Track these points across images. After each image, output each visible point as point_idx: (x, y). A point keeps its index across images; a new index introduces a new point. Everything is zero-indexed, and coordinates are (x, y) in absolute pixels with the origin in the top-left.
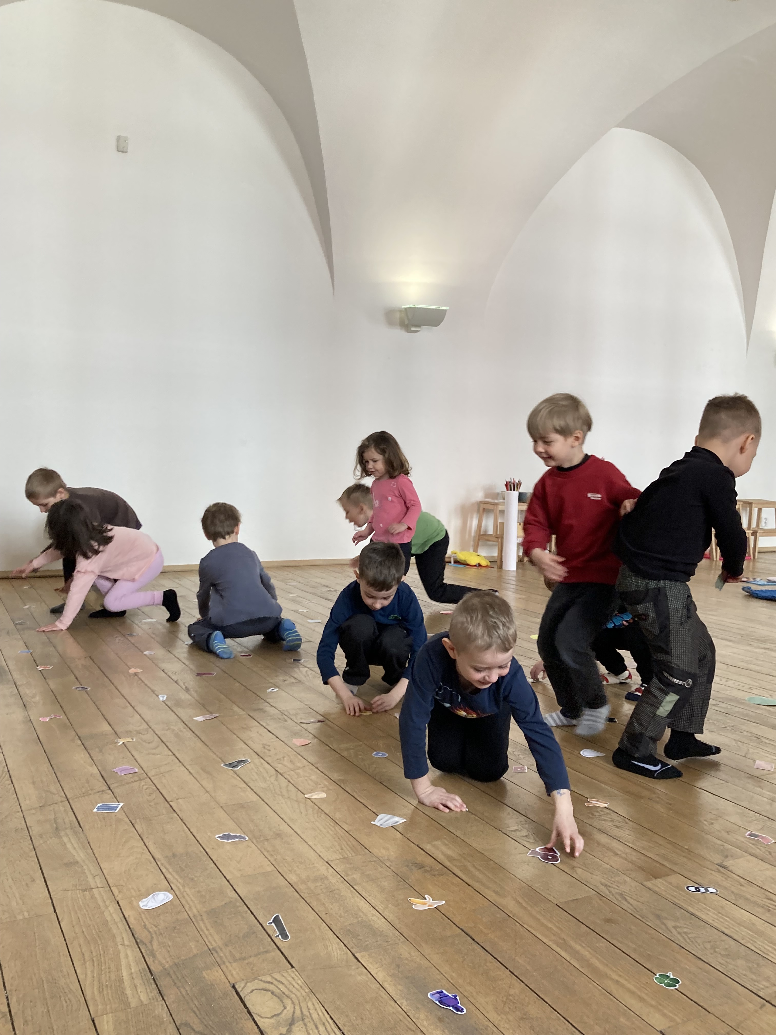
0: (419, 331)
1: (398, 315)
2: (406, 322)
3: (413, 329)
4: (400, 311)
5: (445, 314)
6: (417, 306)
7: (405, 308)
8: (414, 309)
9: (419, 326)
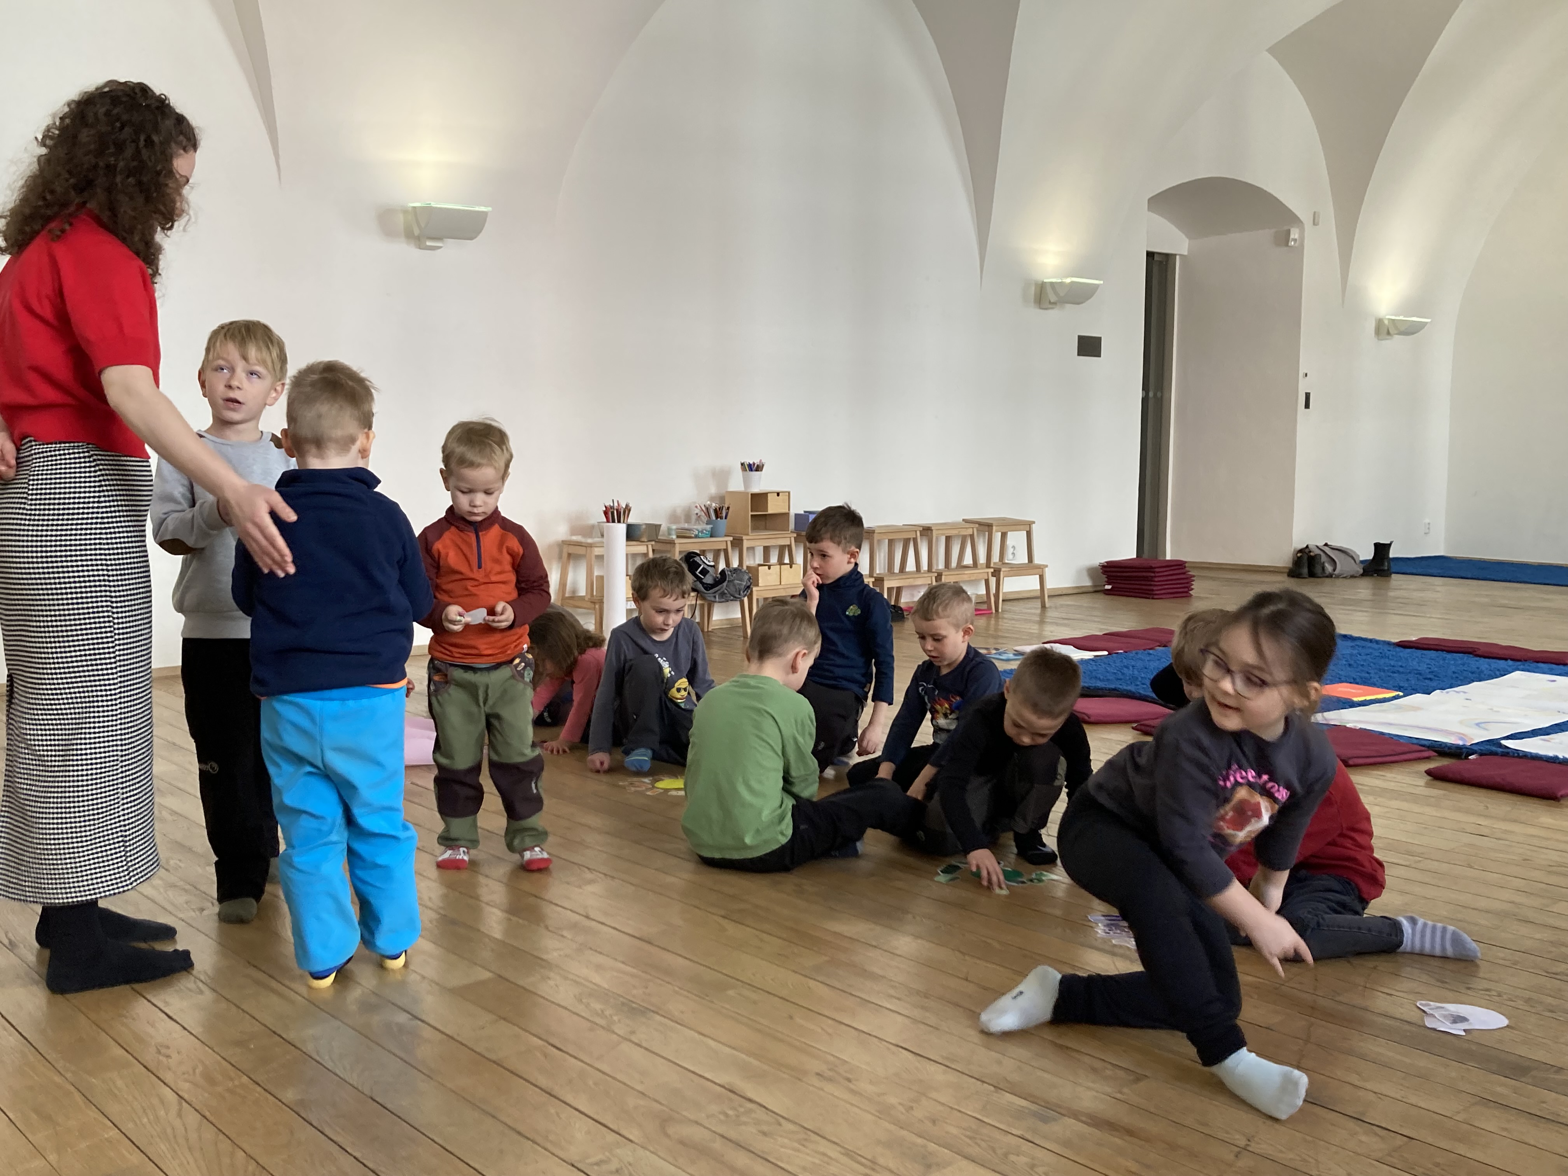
0: (440, 247)
1: (400, 219)
2: (417, 232)
3: (429, 243)
4: (405, 211)
5: (485, 220)
6: (434, 205)
7: (414, 208)
8: (428, 210)
9: (439, 239)
